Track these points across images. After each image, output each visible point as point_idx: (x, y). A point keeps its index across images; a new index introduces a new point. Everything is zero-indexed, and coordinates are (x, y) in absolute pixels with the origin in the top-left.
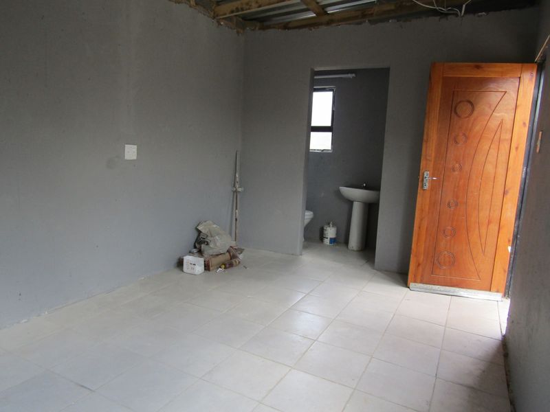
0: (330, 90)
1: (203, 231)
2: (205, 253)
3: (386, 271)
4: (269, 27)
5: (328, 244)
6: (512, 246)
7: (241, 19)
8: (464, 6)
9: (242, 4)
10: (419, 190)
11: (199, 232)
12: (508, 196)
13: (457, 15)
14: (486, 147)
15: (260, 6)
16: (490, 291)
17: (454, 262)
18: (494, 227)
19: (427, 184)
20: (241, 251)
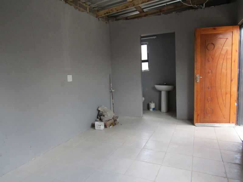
0: (146, 44)
1: (101, 110)
2: (104, 120)
3: (182, 119)
4: (119, 20)
5: (152, 111)
6: (237, 103)
7: (107, 17)
8: (204, 4)
9: (109, 10)
10: (195, 83)
11: (99, 111)
12: (233, 82)
13: (201, 8)
14: (222, 62)
15: (117, 11)
16: (230, 123)
17: (213, 112)
18: (228, 96)
19: (198, 80)
20: (117, 117)
